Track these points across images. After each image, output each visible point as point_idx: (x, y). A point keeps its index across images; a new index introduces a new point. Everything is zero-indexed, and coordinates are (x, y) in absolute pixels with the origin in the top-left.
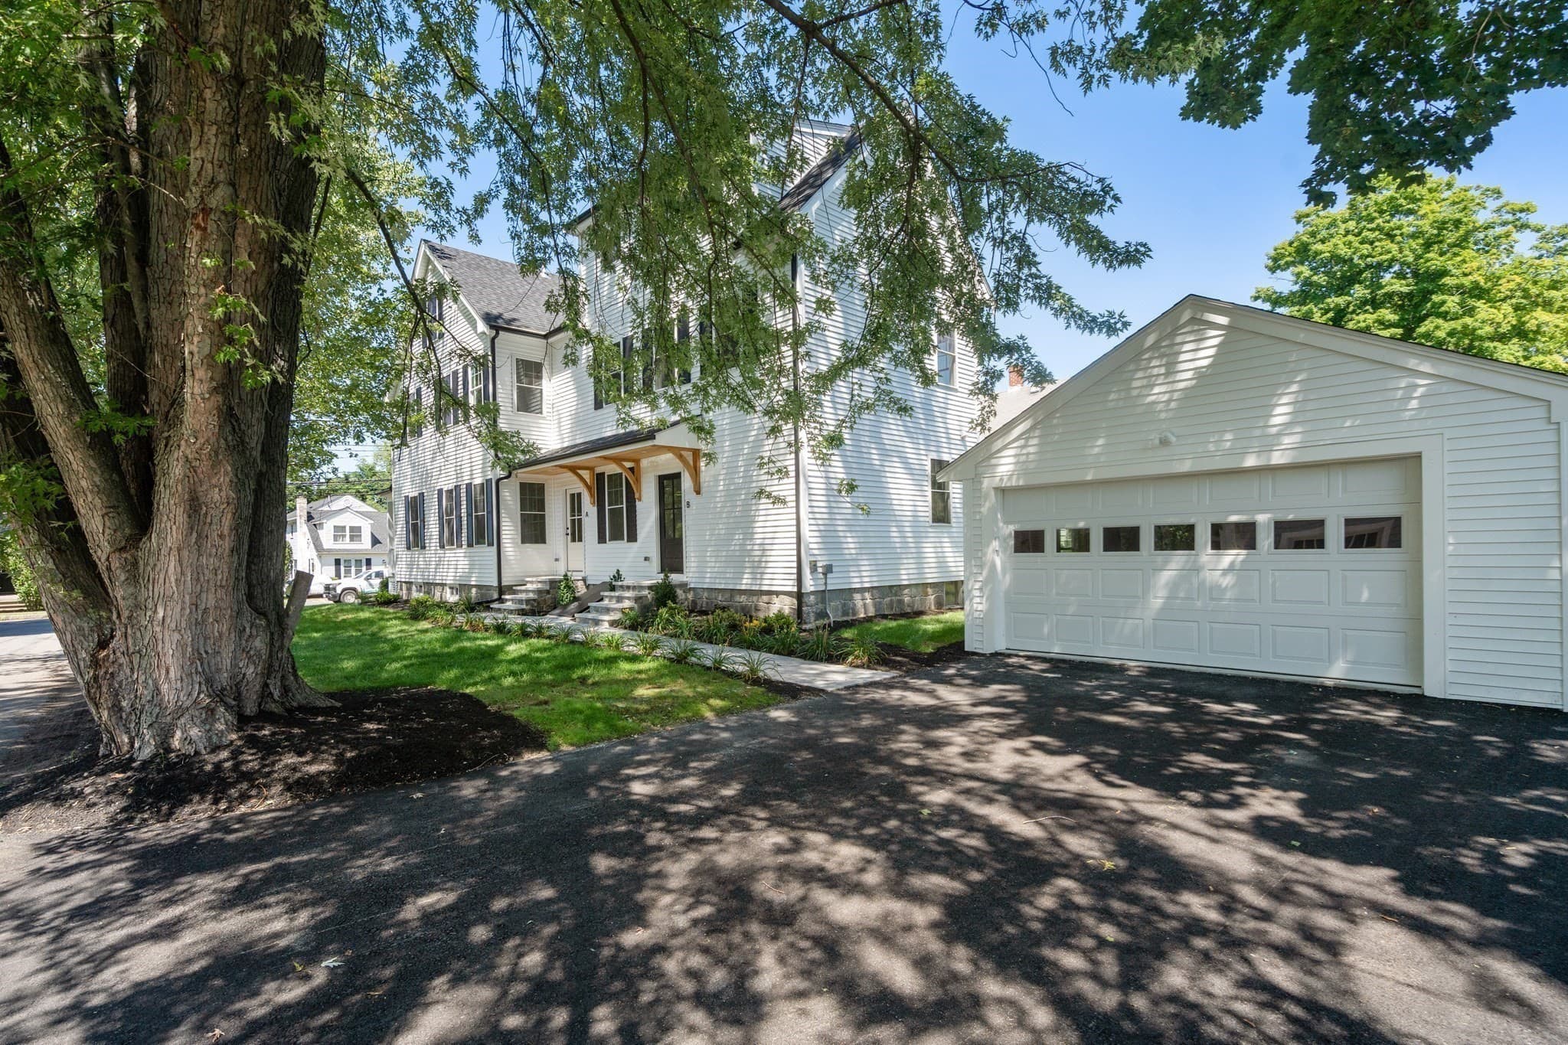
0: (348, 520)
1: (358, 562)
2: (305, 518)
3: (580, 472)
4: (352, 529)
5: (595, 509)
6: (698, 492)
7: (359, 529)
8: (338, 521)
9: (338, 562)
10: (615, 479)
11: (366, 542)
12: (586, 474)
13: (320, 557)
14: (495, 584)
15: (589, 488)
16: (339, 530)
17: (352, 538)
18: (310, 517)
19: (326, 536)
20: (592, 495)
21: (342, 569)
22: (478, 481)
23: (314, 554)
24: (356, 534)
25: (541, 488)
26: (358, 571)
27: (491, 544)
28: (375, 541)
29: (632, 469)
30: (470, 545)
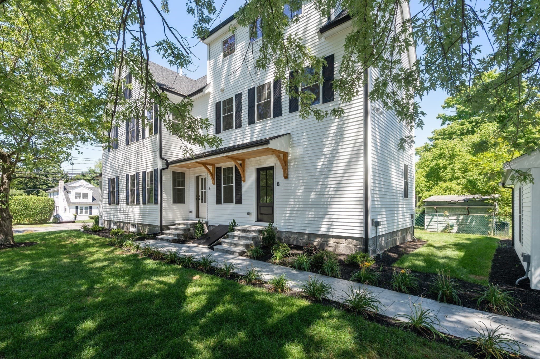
0: (82, 190)
1: (86, 208)
2: (63, 188)
3: (208, 166)
4: (84, 194)
5: (215, 186)
6: (286, 177)
7: (87, 194)
8: (78, 190)
9: (77, 208)
10: (228, 170)
11: (90, 200)
12: (210, 167)
13: (69, 205)
14: (159, 224)
15: (212, 175)
16: (78, 194)
17: (83, 198)
18: (65, 189)
19: (72, 197)
20: (213, 179)
21: (79, 210)
22: (149, 170)
23: (66, 204)
24: (85, 196)
25: (182, 175)
26: (86, 212)
27: (156, 203)
28: (94, 199)
29: (241, 164)
30: (144, 203)
